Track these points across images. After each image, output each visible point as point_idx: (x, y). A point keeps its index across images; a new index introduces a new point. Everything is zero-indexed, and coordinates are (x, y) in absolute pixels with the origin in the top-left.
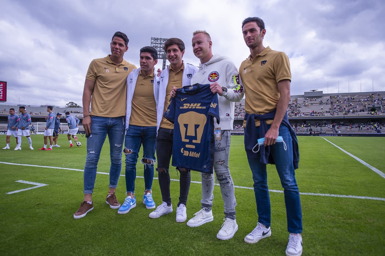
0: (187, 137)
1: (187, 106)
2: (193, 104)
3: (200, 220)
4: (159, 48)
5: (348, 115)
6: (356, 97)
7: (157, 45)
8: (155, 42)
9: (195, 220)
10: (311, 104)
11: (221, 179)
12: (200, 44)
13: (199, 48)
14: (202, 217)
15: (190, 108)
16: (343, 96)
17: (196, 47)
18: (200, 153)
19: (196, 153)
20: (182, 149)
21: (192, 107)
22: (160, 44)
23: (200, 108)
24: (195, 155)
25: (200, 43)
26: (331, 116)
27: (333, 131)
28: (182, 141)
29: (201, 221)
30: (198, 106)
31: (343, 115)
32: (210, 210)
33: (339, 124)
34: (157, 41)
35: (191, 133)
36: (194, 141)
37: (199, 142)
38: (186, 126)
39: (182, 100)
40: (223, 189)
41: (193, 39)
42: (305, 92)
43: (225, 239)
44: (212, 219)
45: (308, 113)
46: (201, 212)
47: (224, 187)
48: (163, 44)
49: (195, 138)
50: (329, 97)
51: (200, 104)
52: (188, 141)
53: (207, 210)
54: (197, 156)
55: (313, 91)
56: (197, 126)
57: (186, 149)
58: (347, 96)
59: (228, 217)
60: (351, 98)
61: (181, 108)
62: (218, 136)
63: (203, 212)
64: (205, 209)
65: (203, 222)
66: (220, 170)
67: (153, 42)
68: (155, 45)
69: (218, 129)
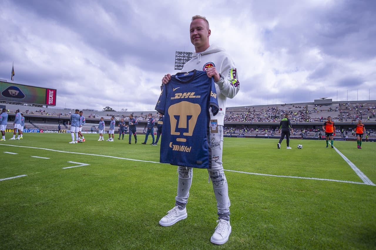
0: (177, 130)
1: (179, 96)
2: (186, 93)
3: (173, 218)
4: (182, 61)
5: (356, 122)
6: (365, 105)
7: (180, 58)
8: (179, 56)
9: (168, 219)
10: (321, 111)
11: (215, 176)
12: (200, 31)
13: (199, 34)
14: (175, 215)
15: (183, 97)
16: (352, 104)
17: (196, 32)
18: (191, 147)
19: (187, 148)
20: (171, 143)
21: (185, 96)
22: (184, 57)
23: (194, 97)
24: (186, 149)
25: (200, 29)
26: (340, 122)
27: (341, 136)
28: (171, 134)
29: (175, 219)
30: (192, 95)
31: (352, 122)
32: (184, 208)
33: (348, 130)
34: (181, 55)
35: (183, 125)
36: (185, 134)
37: (191, 135)
38: (177, 117)
39: (174, 90)
40: (216, 187)
41: (192, 24)
42: (315, 100)
43: (220, 243)
44: (186, 216)
45: (318, 119)
46: (175, 210)
47: (218, 185)
48: (186, 57)
49: (187, 130)
50: (338, 105)
51: (194, 93)
52: (178, 134)
53: (180, 209)
54: (187, 151)
55: (323, 99)
56: (189, 117)
57: (176, 143)
58: (355, 104)
59: (222, 219)
60: (360, 106)
61: (172, 98)
62: (214, 129)
63: (176, 209)
64: (178, 207)
65: (176, 221)
66: (214, 167)
67: (178, 55)
68: (179, 58)
69: (214, 121)
